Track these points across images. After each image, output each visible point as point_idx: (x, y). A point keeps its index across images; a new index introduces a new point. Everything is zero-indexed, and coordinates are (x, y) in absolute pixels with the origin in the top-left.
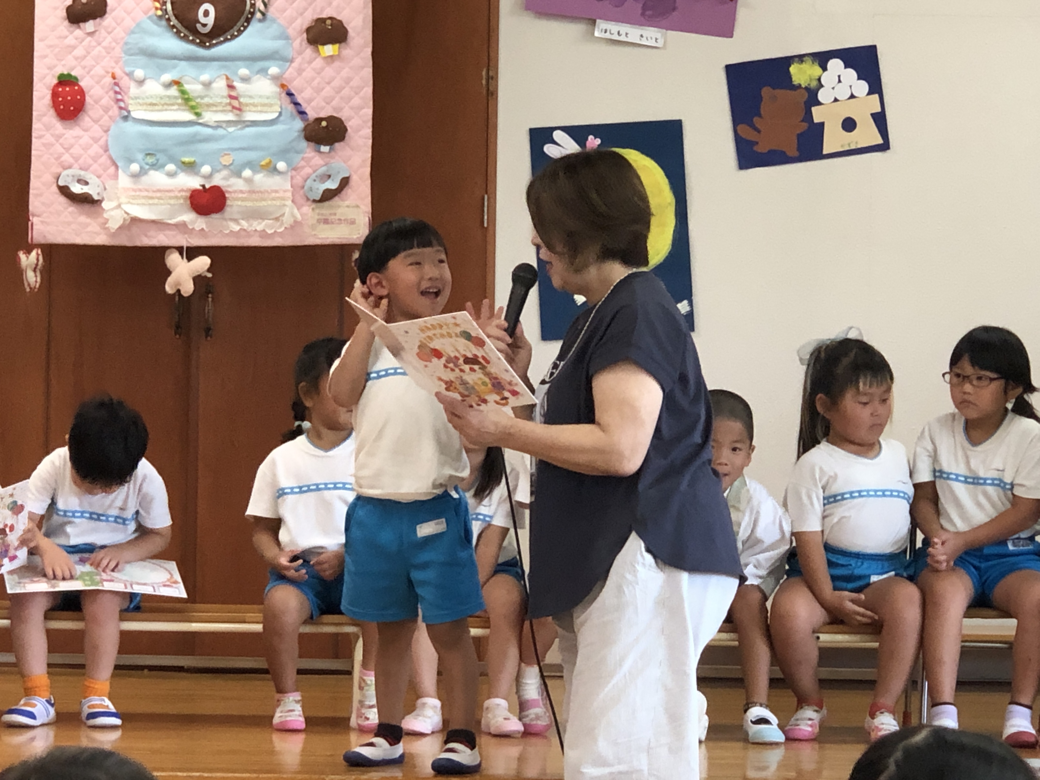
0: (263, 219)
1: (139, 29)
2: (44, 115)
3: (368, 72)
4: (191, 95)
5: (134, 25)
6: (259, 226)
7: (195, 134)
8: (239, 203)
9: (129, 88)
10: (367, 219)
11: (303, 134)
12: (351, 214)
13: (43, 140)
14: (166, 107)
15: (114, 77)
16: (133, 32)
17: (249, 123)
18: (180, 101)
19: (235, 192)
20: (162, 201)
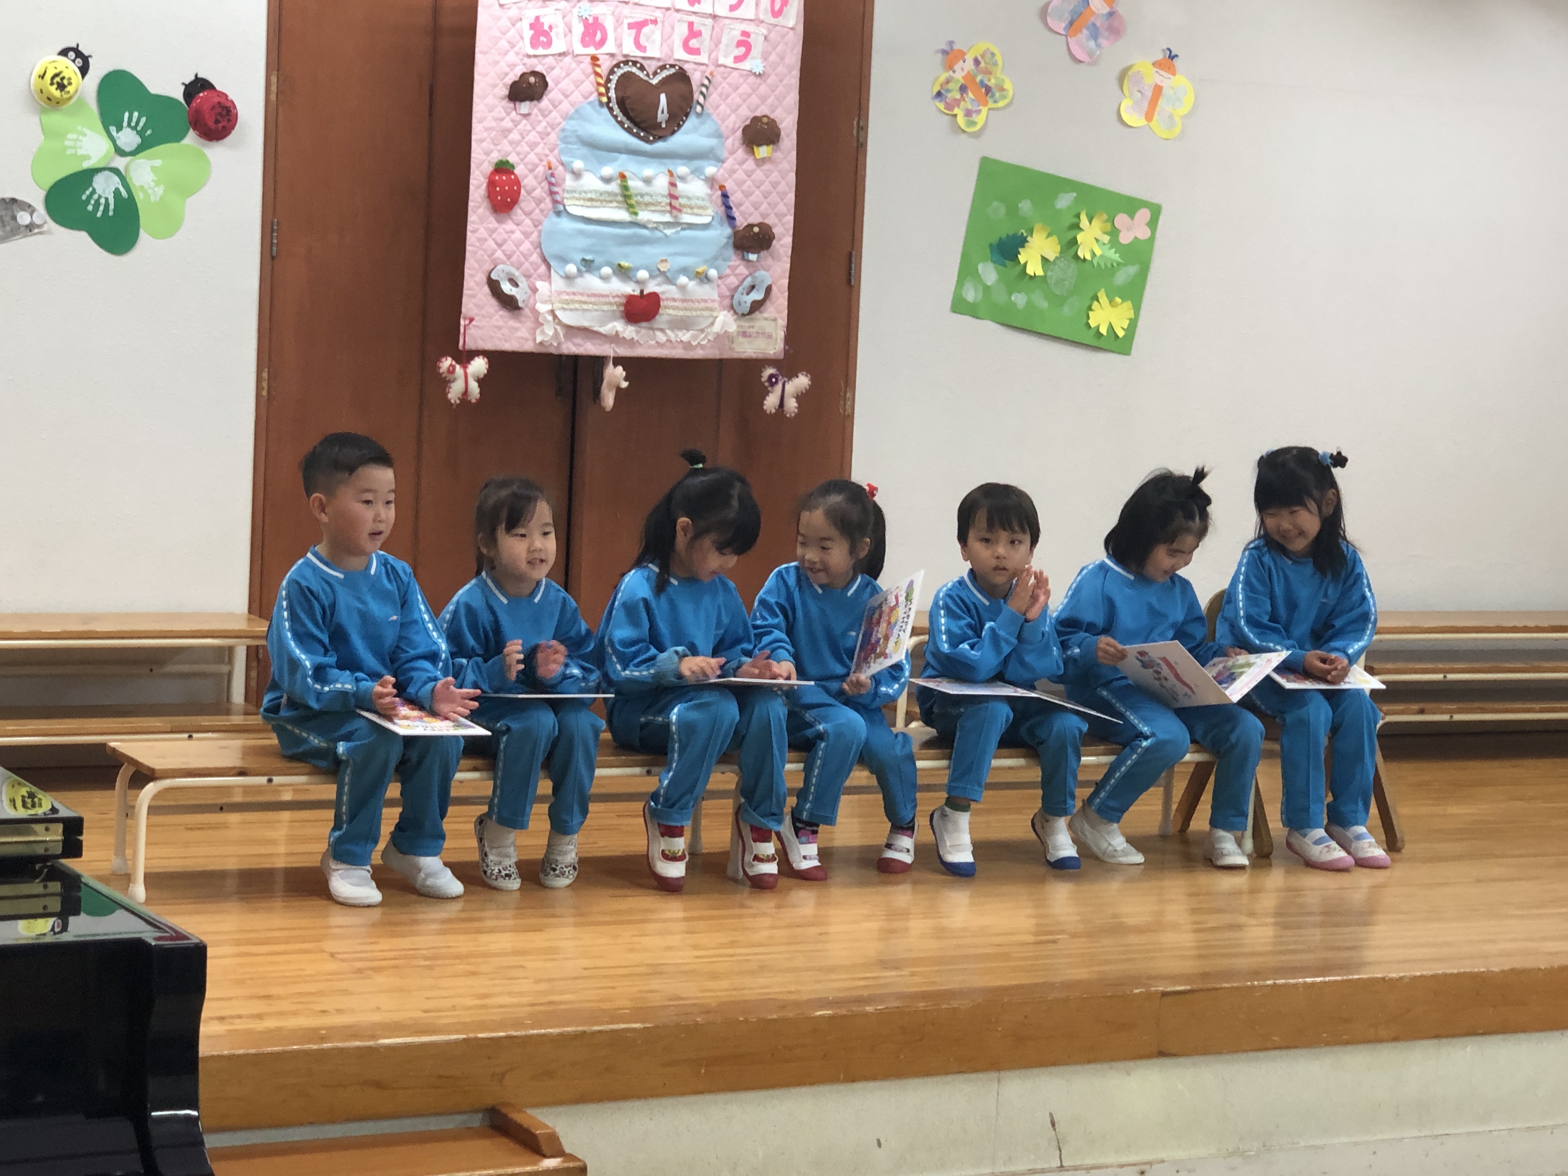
0: (688, 330)
1: (578, 115)
2: (479, 207)
3: (792, 177)
4: (632, 192)
5: (573, 111)
6: (685, 336)
7: (635, 235)
8: (671, 312)
9: (564, 180)
10: (783, 334)
11: (731, 241)
12: (769, 327)
13: (477, 235)
14: (604, 203)
15: (550, 168)
16: (571, 118)
17: (685, 226)
18: (620, 198)
19: (667, 299)
20: (596, 307)
